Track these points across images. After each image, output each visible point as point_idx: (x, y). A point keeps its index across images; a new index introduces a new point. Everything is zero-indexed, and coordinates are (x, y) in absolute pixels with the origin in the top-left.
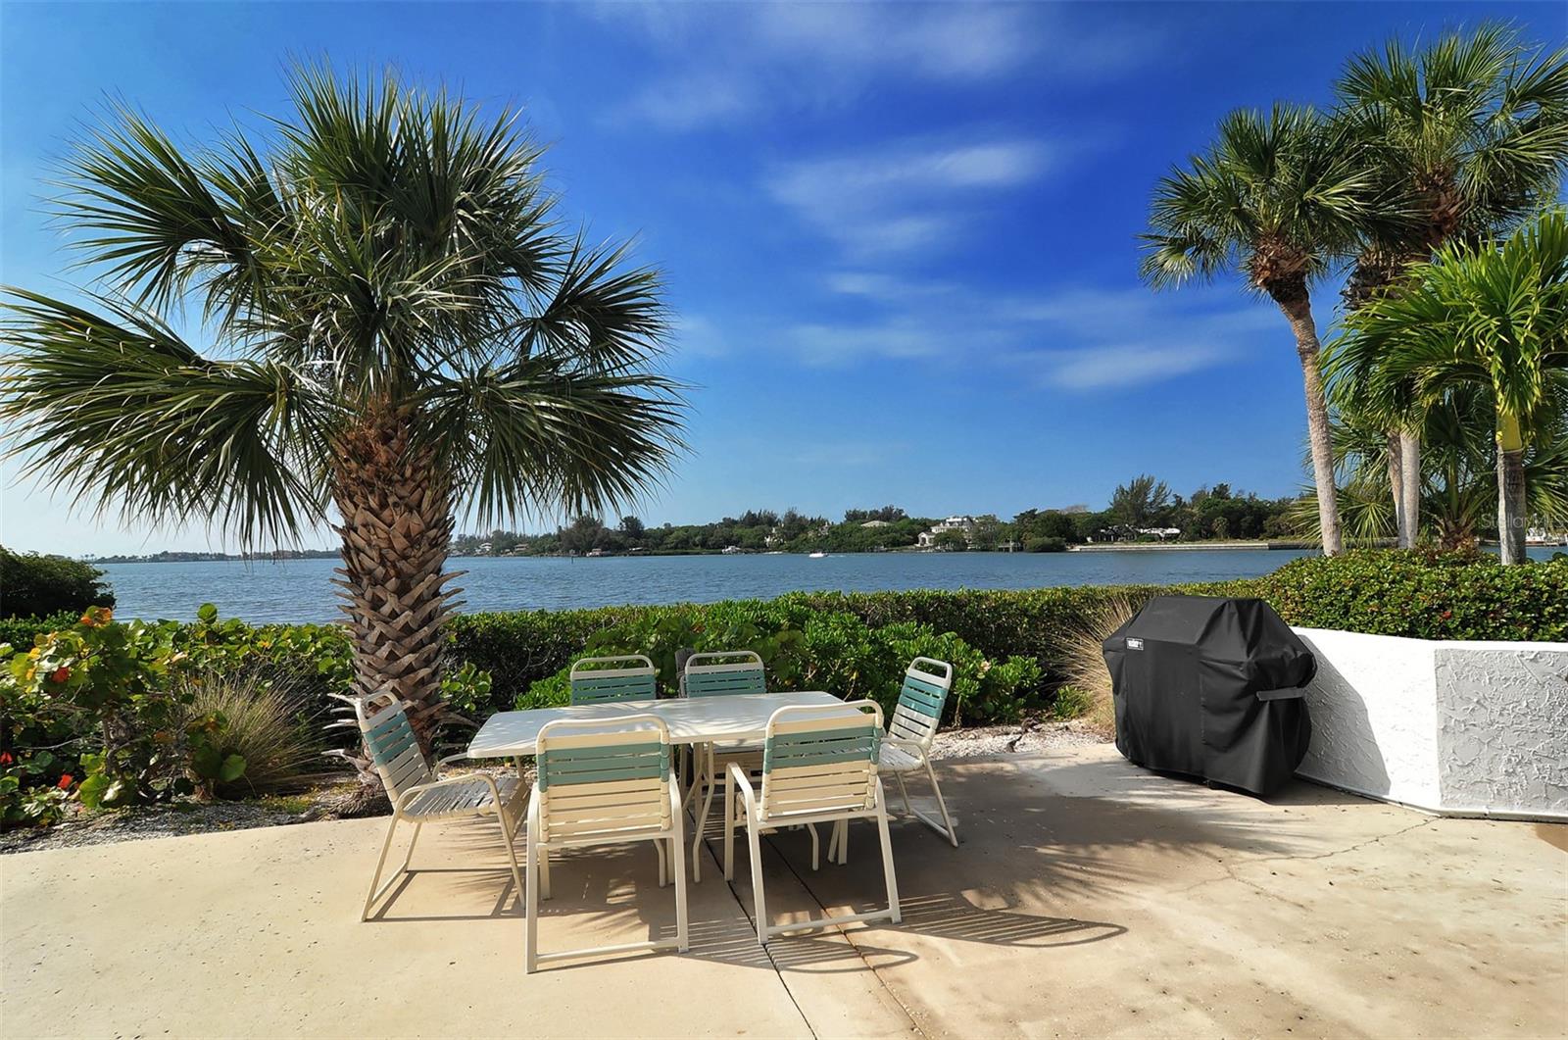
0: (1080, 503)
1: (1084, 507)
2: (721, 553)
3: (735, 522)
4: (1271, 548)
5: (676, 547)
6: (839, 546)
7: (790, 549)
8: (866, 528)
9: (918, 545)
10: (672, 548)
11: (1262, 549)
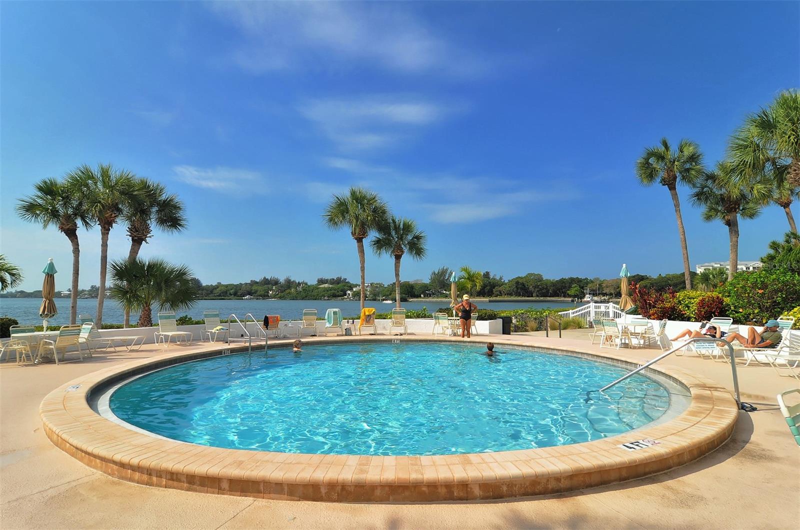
0: (419, 279)
1: (421, 280)
2: (243, 299)
3: (256, 283)
4: (490, 301)
5: (220, 295)
6: (306, 297)
7: (280, 298)
8: (320, 288)
9: (346, 297)
10: (218, 296)
11: (486, 301)
